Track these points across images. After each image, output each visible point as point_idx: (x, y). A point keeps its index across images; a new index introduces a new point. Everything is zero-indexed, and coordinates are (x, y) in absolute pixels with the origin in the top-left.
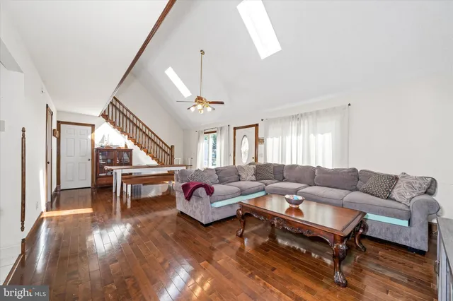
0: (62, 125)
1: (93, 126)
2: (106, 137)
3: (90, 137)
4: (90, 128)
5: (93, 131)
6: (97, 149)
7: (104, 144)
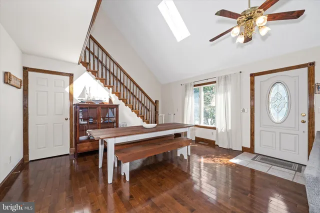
0: (30, 73)
1: (71, 75)
2: (87, 89)
3: (67, 90)
4: (68, 78)
5: (71, 82)
6: (77, 105)
7: (85, 99)
